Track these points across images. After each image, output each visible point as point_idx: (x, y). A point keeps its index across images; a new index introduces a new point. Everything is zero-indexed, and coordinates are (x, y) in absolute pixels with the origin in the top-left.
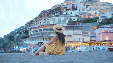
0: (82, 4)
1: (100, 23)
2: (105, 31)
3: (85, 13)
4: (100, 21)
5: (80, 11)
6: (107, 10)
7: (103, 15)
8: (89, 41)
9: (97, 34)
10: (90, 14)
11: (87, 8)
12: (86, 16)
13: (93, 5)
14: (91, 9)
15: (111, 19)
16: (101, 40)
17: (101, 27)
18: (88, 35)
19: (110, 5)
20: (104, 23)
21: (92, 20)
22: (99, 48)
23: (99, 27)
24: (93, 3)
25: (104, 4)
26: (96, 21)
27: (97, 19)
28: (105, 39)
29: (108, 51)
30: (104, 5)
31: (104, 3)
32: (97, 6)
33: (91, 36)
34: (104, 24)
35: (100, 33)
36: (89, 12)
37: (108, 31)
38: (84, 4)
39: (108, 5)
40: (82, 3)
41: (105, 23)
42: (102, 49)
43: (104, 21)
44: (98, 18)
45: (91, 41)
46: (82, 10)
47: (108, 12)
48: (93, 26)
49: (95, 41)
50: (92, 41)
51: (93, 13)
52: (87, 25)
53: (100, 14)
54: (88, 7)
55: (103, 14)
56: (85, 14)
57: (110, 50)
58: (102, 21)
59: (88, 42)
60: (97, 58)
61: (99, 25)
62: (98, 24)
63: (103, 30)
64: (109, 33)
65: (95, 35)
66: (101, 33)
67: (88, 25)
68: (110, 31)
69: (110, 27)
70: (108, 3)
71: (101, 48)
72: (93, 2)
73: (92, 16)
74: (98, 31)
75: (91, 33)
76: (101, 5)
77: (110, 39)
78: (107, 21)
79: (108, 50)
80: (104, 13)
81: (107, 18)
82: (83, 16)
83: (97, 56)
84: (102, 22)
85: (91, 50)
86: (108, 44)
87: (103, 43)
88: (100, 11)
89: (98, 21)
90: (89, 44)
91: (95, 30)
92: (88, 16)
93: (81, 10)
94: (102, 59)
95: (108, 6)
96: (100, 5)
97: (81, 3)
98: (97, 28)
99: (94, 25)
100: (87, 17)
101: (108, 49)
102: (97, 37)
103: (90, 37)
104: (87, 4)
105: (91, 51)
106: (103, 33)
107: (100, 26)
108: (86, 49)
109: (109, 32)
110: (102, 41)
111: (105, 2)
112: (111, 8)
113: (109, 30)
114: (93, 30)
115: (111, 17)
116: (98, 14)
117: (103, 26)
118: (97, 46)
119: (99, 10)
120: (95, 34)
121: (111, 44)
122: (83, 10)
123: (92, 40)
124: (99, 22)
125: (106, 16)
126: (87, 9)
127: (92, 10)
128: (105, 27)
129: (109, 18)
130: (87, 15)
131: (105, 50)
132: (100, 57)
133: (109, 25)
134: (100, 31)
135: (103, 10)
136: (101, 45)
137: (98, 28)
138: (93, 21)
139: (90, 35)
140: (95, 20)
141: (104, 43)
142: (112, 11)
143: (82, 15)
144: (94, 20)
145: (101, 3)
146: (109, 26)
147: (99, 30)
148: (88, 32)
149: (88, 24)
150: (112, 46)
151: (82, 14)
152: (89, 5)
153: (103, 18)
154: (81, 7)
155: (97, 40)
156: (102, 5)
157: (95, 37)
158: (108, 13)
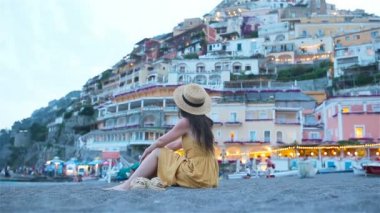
0: (275, 17)
1: (335, 80)
2: (353, 108)
3: (284, 48)
4: (336, 75)
5: (267, 39)
6: (358, 37)
7: (346, 55)
8: (300, 142)
9: (324, 119)
10: (303, 50)
11: (294, 29)
12: (289, 57)
13: (311, 21)
14: (305, 32)
15: (374, 67)
16: (341, 139)
17: (338, 96)
18: (297, 121)
19: (371, 21)
20: (350, 79)
21: (311, 70)
22: (332, 165)
23: (334, 93)
24: (314, 14)
25: (349, 17)
26: (322, 75)
27: (324, 69)
28: (351, 136)
29: (363, 175)
30: (348, 19)
31: (348, 12)
32: (324, 22)
33: (305, 126)
34: (349, 84)
35: (336, 116)
36: (298, 44)
37: (362, 106)
38: (283, 17)
39: (364, 18)
40: (275, 12)
41: (354, 79)
42: (344, 169)
43: (349, 74)
44: (328, 64)
45: (305, 143)
46: (277, 38)
47: (364, 44)
48: (313, 92)
49: (320, 141)
50: (310, 143)
51: (312, 46)
52: (293, 88)
53: (335, 51)
54: (297, 26)
55: (346, 49)
56: (286, 50)
57: (370, 171)
58: (343, 73)
59: (295, 145)
60: (326, 198)
61: (334, 86)
62: (330, 83)
63: (348, 103)
64: (368, 113)
65: (319, 122)
66: (340, 115)
67: (295, 88)
68: (369, 107)
69: (368, 93)
70: (362, 14)
71: (340, 165)
72: (312, 10)
73: (311, 56)
74: (328, 109)
75: (305, 115)
76: (338, 20)
77: (370, 136)
78: (359, 72)
79: (364, 172)
80: (350, 48)
81: (360, 63)
82: (280, 57)
83: (326, 194)
84: (342, 77)
85: (306, 173)
86: (362, 152)
87: (345, 147)
88: (337, 39)
89: (328, 74)
90: (299, 150)
91: (318, 104)
92: (297, 56)
93: (273, 38)
94: (343, 204)
95: (362, 25)
96: (335, 20)
97: (271, 13)
98: (325, 96)
99: (316, 88)
100: (292, 61)
101: (365, 168)
102: (326, 127)
103: (302, 128)
104: (294, 15)
105: (305, 176)
106: (348, 114)
107: (336, 89)
108: (290, 169)
109: (365, 110)
110: (342, 143)
111: (352, 10)
112: (374, 31)
113: (365, 104)
114: (313, 104)
115: (374, 61)
116: (329, 49)
117: (347, 91)
118: (327, 160)
119: (334, 38)
120: (319, 117)
121: (373, 151)
122: (280, 37)
123: (310, 137)
124: (332, 78)
125: (357, 58)
126: (292, 33)
127: (310, 36)
128: (352, 94)
129: (366, 64)
130: (292, 54)
131: (352, 171)
132: (336, 197)
133: (368, 87)
134: (336, 108)
135: (347, 35)
136: (339, 154)
137: (330, 96)
138: (313, 73)
139: (302, 122)
140: (318, 71)
141: (348, 150)
142: (377, 42)
143: (277, 55)
144: (315, 71)
145: (341, 12)
146: (366, 90)
147: (333, 103)
148: (296, 111)
149: (295, 85)
150: (378, 160)
151: (275, 52)
152: (299, 21)
153: (347, 65)
154: (273, 28)
155: (325, 140)
156: (343, 20)
157: (320, 127)
158: (363, 48)
